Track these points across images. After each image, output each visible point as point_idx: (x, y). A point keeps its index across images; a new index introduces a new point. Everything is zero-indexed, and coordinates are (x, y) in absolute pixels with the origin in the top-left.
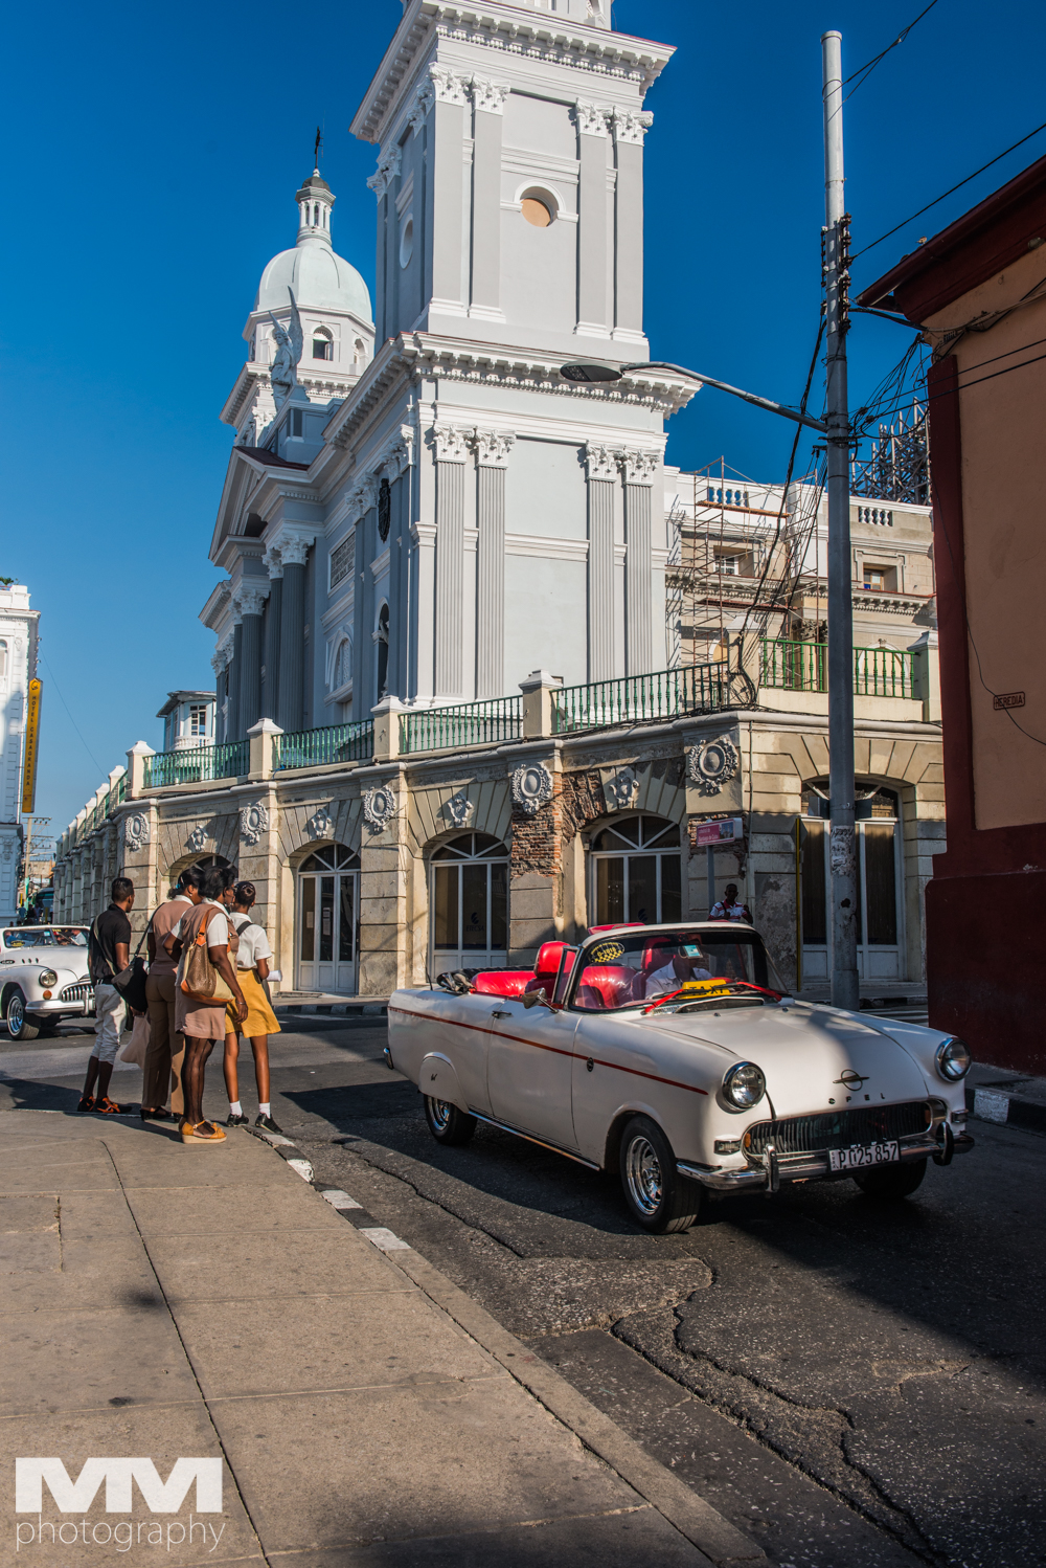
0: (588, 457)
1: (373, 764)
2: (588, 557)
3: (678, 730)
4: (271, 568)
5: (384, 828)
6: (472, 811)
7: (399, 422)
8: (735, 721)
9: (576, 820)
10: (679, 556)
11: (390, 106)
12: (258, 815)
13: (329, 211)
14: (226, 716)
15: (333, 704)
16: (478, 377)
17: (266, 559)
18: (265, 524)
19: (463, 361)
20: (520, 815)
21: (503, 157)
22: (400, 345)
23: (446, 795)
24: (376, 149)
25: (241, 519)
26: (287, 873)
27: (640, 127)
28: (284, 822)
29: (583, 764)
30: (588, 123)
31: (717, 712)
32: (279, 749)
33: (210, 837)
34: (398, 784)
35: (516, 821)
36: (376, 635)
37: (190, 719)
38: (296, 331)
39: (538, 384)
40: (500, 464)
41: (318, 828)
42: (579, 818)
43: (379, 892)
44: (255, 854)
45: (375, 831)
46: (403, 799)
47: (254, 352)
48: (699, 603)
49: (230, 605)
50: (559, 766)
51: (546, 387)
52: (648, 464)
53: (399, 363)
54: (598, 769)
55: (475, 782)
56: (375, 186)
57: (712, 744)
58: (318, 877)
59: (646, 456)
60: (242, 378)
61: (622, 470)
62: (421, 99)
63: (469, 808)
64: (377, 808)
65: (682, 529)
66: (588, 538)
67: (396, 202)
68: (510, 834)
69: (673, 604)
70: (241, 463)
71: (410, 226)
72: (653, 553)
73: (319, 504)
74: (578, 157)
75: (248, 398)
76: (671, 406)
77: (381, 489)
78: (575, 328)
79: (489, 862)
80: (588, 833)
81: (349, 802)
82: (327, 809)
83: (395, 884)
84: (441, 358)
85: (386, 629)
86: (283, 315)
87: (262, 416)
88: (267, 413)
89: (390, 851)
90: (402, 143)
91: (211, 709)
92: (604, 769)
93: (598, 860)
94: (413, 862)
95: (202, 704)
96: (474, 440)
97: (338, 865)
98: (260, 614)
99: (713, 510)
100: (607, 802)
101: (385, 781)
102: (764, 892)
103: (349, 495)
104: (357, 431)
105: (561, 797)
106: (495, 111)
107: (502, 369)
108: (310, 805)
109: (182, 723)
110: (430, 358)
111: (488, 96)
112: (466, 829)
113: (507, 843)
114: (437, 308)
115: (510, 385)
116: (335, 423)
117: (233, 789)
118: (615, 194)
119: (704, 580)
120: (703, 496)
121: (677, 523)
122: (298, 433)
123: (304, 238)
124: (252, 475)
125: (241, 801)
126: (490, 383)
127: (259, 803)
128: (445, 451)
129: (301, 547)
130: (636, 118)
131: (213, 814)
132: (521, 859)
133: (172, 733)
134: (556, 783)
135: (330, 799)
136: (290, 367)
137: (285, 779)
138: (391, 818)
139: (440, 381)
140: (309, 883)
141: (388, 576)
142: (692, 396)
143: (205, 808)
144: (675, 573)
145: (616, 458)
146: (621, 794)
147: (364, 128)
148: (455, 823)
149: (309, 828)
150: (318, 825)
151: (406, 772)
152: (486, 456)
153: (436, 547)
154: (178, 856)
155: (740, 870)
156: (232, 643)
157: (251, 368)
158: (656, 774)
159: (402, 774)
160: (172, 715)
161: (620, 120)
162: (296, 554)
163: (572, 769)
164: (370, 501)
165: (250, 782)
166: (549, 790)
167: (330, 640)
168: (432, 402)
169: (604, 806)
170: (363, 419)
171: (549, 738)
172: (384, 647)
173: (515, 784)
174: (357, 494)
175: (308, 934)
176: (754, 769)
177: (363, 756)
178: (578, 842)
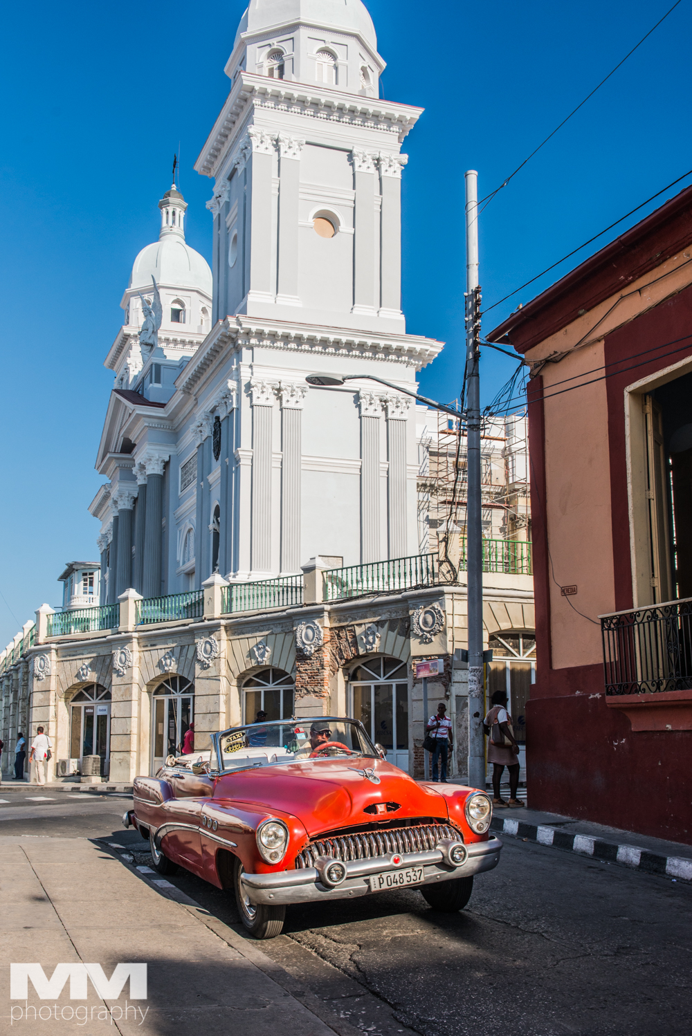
0: (361, 401)
1: (203, 621)
2: (361, 471)
3: (405, 599)
4: (139, 477)
5: (210, 665)
6: (270, 653)
7: (227, 378)
8: (442, 593)
9: (339, 660)
10: (427, 469)
11: (222, 152)
12: (125, 655)
13: (183, 214)
14: (108, 581)
15: (183, 575)
16: (282, 345)
17: (135, 470)
18: (135, 445)
19: (271, 335)
20: (302, 656)
21: (300, 190)
22: (227, 325)
23: (253, 642)
24: (212, 181)
25: (117, 442)
26: (145, 696)
27: (399, 165)
28: (143, 661)
29: (344, 622)
30: (361, 164)
31: (431, 587)
32: (140, 610)
33: (92, 671)
34: (220, 634)
35: (299, 661)
36: (211, 526)
37: (82, 582)
38: (157, 307)
39: (325, 349)
40: (298, 406)
41: (166, 665)
42: (341, 659)
43: (207, 709)
44: (123, 683)
45: (205, 667)
46: (223, 644)
47: (128, 317)
48: (442, 503)
49: (110, 502)
50: (327, 623)
51: (330, 351)
52: (404, 404)
53: (226, 337)
54: (353, 625)
55: (272, 633)
56: (212, 208)
57: (428, 609)
58: (165, 698)
59: (403, 399)
60: (120, 337)
61: (385, 409)
62: (242, 150)
63: (267, 651)
64: (206, 651)
65: (430, 450)
66: (361, 458)
67: (226, 220)
68: (295, 669)
69: (423, 503)
70: (118, 401)
71: (235, 237)
72: (408, 467)
73: (173, 433)
74: (354, 188)
75: (124, 351)
76: (421, 363)
77: (215, 423)
78: (352, 309)
79: (282, 688)
80: (348, 669)
81: (187, 647)
82: (172, 652)
83: (217, 703)
84: (256, 333)
85: (218, 523)
86: (148, 291)
87: (134, 364)
88: (137, 362)
89: (214, 681)
90: (230, 178)
91: (97, 575)
92: (357, 625)
93: (354, 687)
94: (230, 689)
95: (91, 571)
96: (279, 390)
97: (180, 690)
98: (131, 508)
99: (451, 436)
100: (359, 648)
101: (211, 633)
102: (462, 710)
103: (193, 427)
104: (198, 382)
105: (329, 644)
106: (295, 158)
107: (299, 340)
108: (161, 649)
109: (76, 585)
110: (248, 333)
111: (290, 147)
112: (266, 666)
113: (293, 675)
114: (253, 297)
115: (305, 351)
116: (183, 376)
117: (108, 637)
118: (381, 213)
119: (445, 486)
120: (445, 427)
121: (426, 446)
122: (158, 381)
123: (164, 234)
124: (125, 410)
125: (113, 646)
126: (291, 349)
127: (126, 647)
128: (258, 398)
129: (159, 462)
130: (395, 159)
131: (94, 655)
132: (302, 686)
133: (69, 593)
134: (325, 634)
135: (174, 645)
136: (153, 332)
137: (143, 631)
138: (215, 658)
139: (255, 349)
140: (160, 703)
141: (220, 485)
142: (436, 355)
143: (89, 650)
144: (424, 482)
145: (381, 401)
146: (368, 642)
147: (204, 167)
148: (258, 662)
149: (160, 665)
150: (166, 662)
151: (226, 627)
152: (288, 401)
153: (252, 466)
154: (70, 684)
155: (446, 694)
156: (112, 529)
157: (126, 330)
158: (391, 629)
159: (222, 628)
160: (69, 579)
161: (384, 160)
162: (156, 467)
163: (337, 625)
164: (208, 431)
165: (120, 633)
166: (321, 639)
167: (180, 529)
168: (249, 364)
169: (357, 650)
170: (202, 374)
171: (321, 604)
172: (216, 535)
173: (298, 635)
174: (199, 427)
175: (159, 738)
176: (455, 626)
177: (197, 615)
178: (340, 674)
